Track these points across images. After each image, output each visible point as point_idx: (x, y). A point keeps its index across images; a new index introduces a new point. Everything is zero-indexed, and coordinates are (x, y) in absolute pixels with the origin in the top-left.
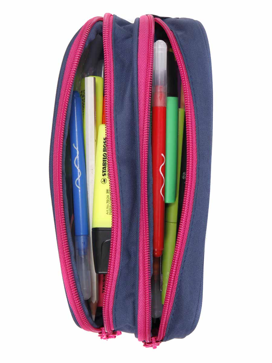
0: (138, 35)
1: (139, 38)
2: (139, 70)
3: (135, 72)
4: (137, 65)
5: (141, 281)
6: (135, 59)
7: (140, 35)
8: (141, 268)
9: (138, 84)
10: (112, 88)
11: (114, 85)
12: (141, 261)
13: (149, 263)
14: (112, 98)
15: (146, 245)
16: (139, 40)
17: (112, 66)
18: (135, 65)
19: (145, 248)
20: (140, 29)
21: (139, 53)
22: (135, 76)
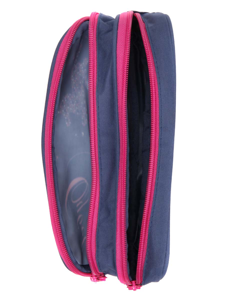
0: (118, 29)
1: (118, 31)
2: (117, 58)
3: (115, 59)
4: (116, 54)
5: (118, 232)
6: (114, 49)
7: (119, 29)
8: (118, 221)
9: (116, 70)
10: (95, 73)
11: (97, 71)
12: (118, 216)
13: (125, 218)
14: (95, 81)
15: (123, 203)
16: (118, 33)
17: (96, 55)
18: (114, 54)
19: (122, 206)
20: (119, 23)
21: (118, 44)
22: (115, 63)
